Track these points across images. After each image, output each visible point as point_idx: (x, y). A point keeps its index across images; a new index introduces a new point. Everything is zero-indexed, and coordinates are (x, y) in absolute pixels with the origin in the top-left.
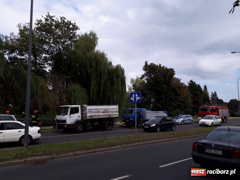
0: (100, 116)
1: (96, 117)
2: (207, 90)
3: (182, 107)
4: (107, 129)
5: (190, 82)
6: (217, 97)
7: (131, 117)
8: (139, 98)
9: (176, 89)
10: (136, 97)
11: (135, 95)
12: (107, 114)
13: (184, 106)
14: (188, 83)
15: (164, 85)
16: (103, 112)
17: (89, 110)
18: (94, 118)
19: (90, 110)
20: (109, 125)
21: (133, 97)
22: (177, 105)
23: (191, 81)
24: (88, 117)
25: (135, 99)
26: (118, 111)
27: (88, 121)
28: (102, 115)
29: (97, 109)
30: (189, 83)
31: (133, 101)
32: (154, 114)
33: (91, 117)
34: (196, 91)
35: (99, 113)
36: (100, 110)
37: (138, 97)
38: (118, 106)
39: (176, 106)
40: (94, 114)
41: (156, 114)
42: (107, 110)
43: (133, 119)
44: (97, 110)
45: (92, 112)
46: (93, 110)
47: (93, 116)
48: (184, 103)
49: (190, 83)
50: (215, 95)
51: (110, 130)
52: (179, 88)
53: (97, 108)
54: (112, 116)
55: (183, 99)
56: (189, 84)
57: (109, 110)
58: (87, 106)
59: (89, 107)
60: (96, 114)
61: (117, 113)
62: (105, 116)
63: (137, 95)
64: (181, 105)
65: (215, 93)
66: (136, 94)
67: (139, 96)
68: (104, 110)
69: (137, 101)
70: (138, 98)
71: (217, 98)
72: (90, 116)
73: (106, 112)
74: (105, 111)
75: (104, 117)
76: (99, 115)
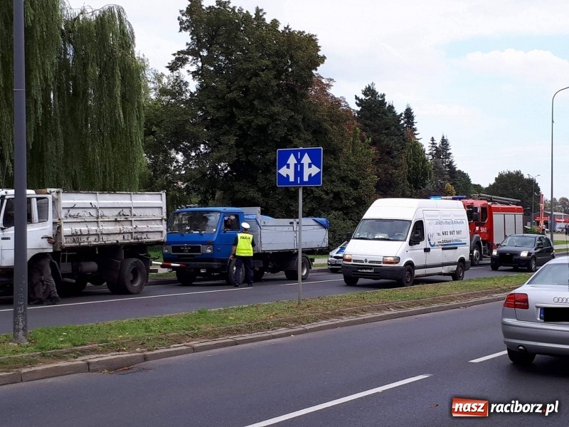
0: (105, 238)
1: (92, 239)
2: (415, 130)
3: (346, 202)
4: (130, 287)
5: (365, 93)
6: (451, 163)
7: (207, 243)
8: (315, 170)
9: (326, 125)
10: (302, 165)
11: (299, 160)
12: (128, 228)
13: (354, 199)
14: (357, 98)
15: (276, 109)
16: (116, 221)
17: (66, 211)
18: (84, 242)
19: (73, 212)
20: (135, 273)
21: (292, 167)
22: (327, 194)
23: (369, 91)
24: (64, 240)
25: (299, 173)
26: (165, 216)
27: (64, 256)
28: (111, 232)
29: (96, 208)
30: (361, 101)
31: (292, 179)
32: (286, 229)
33: (74, 241)
34: (387, 135)
35: (100, 224)
36: (106, 212)
37: (310, 166)
38: (164, 195)
39: (324, 196)
40: (84, 228)
41: (291, 228)
42: (127, 212)
43: (214, 250)
44: (93, 212)
45: (77, 219)
46: (81, 212)
47: (81, 235)
48: (355, 184)
49: (363, 97)
50: (442, 150)
51: (138, 293)
52: (338, 123)
53: (94, 202)
54: (144, 236)
55: (351, 171)
56: (360, 103)
57: (134, 211)
58: (62, 195)
59: (68, 200)
60: (93, 228)
61: (163, 227)
62: (121, 236)
63: (306, 160)
64: (343, 196)
65: (444, 142)
66: (302, 157)
67: (315, 161)
68: (116, 212)
69: (306, 179)
70: (311, 171)
71: (450, 165)
72: (73, 235)
73: (127, 220)
74: (123, 216)
75: (120, 239)
76: (102, 234)
